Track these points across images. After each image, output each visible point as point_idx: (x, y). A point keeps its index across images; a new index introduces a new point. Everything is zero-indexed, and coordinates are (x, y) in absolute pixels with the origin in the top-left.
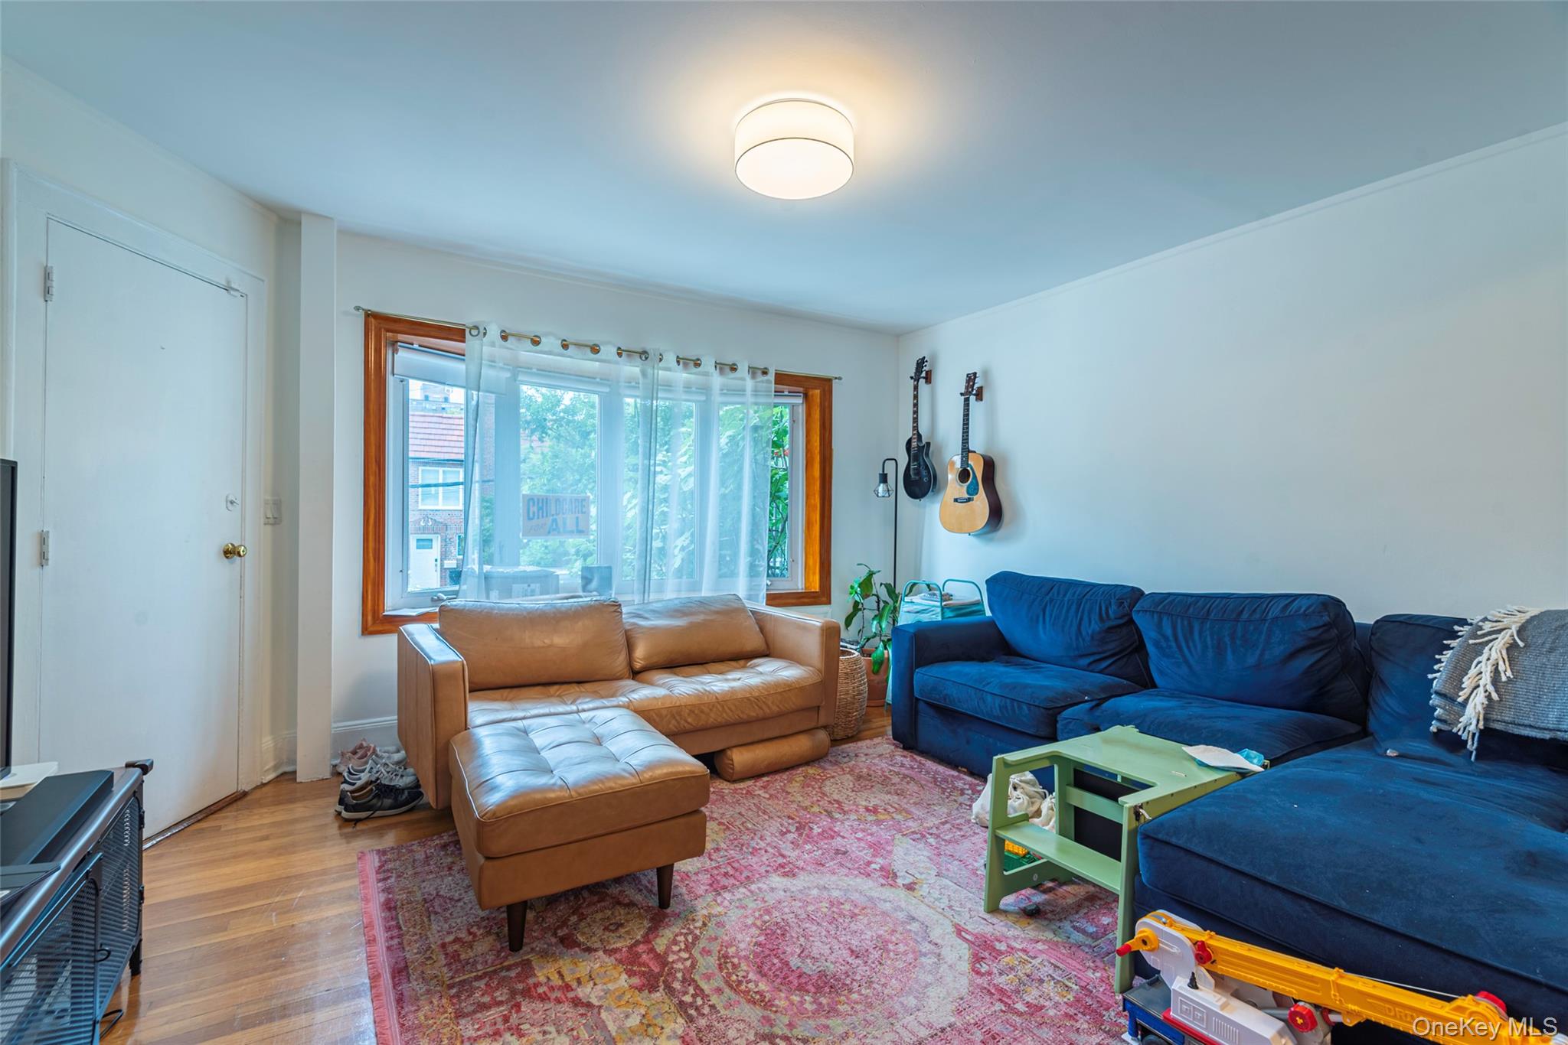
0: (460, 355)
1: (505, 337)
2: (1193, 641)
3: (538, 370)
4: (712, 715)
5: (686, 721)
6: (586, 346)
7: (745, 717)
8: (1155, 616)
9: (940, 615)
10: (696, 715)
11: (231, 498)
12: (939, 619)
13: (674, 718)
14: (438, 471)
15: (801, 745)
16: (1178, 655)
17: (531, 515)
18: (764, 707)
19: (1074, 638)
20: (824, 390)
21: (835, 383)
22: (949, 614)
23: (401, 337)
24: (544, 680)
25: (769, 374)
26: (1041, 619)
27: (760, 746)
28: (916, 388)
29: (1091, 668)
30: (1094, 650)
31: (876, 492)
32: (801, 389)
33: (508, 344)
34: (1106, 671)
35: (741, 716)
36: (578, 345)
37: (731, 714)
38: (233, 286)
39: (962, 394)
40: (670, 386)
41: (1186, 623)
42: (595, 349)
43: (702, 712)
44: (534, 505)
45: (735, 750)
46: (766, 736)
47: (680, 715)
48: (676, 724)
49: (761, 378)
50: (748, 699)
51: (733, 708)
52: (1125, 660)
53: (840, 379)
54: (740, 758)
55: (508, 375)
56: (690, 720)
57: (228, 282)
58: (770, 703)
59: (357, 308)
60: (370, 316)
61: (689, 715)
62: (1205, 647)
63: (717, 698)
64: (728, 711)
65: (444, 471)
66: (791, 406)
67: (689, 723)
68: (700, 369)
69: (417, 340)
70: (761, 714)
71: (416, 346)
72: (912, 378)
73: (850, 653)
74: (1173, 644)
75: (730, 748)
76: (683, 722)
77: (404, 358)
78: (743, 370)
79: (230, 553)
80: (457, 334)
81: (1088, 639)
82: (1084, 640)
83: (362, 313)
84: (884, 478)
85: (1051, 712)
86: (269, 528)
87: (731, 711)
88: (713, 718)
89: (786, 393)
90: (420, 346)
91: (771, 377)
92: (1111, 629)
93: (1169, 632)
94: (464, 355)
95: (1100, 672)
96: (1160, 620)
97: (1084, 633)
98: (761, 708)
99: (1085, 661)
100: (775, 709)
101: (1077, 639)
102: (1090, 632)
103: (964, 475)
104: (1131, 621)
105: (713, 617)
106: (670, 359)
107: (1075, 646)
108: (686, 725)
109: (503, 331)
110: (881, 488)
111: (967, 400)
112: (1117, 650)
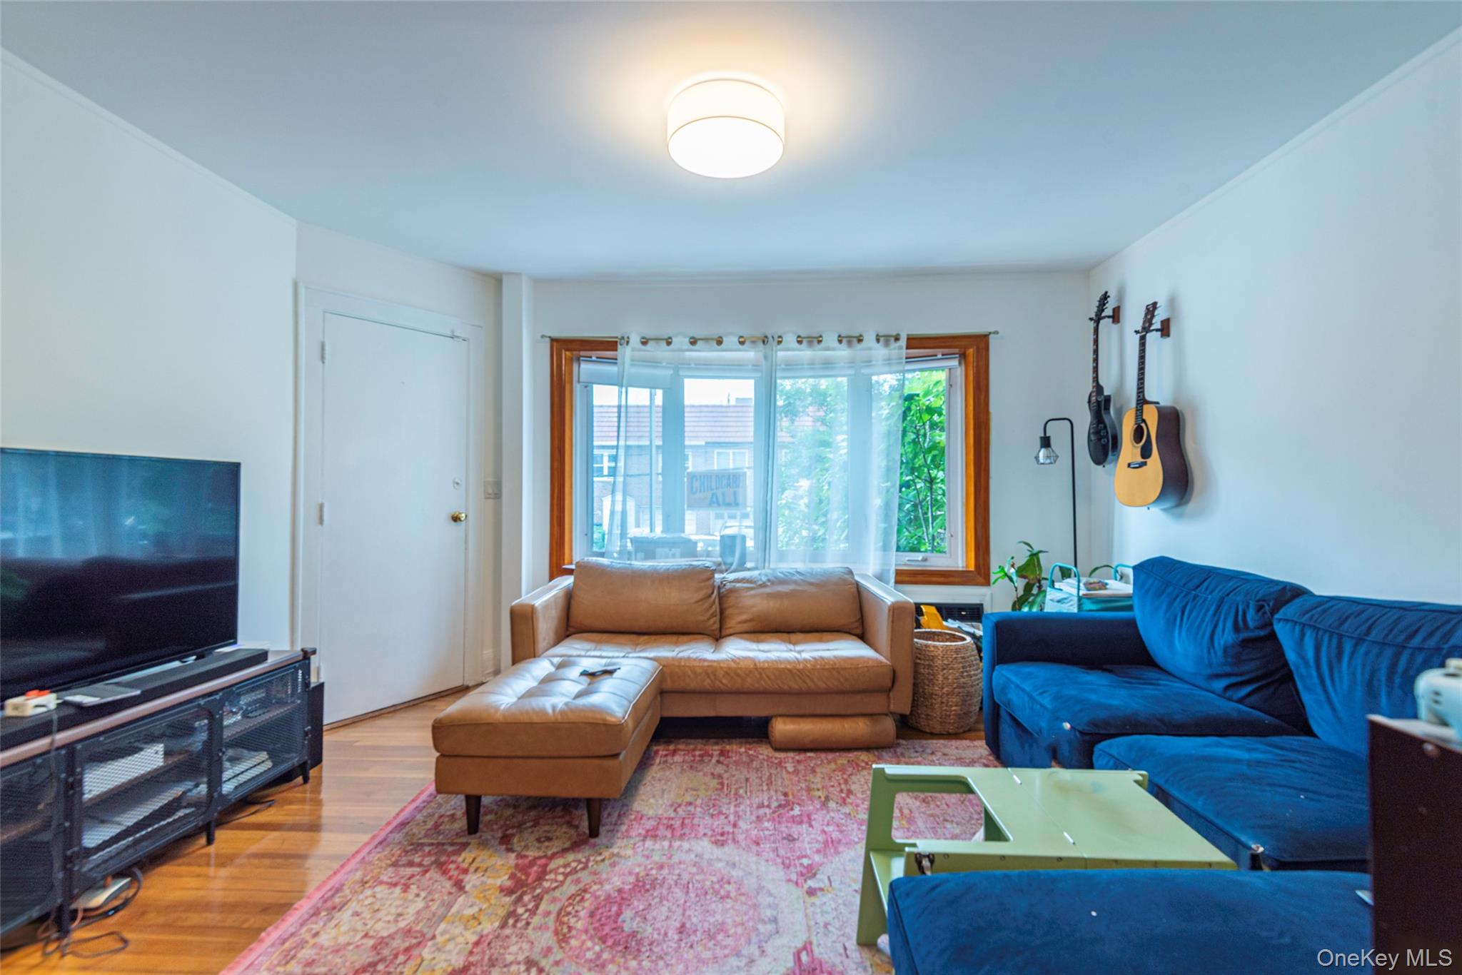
0: (614, 360)
1: (644, 343)
2: (1340, 672)
3: (696, 364)
4: (749, 680)
5: (721, 682)
6: (712, 339)
7: (786, 687)
8: (1298, 628)
9: (1076, 606)
10: (732, 677)
11: (457, 480)
12: (1075, 610)
13: (709, 677)
14: (728, 454)
15: (856, 728)
16: (1319, 689)
17: (694, 490)
18: (808, 681)
19: (1205, 650)
20: (978, 348)
21: (992, 338)
22: (1088, 606)
23: (582, 353)
24: (637, 630)
25: (901, 340)
26: (1179, 619)
27: (809, 720)
28: (1096, 331)
29: (1229, 694)
30: (1228, 669)
31: (1037, 458)
32: (957, 350)
33: (648, 347)
34: (1248, 701)
35: (781, 686)
36: (706, 340)
37: (769, 682)
38: (455, 334)
39: (1137, 332)
40: (832, 363)
41: (1334, 641)
42: (720, 342)
43: (738, 675)
44: (697, 480)
45: (779, 719)
46: (818, 711)
47: (715, 675)
48: (710, 682)
49: (894, 345)
50: (790, 670)
51: (772, 677)
52: (1271, 689)
53: (996, 333)
54: (782, 728)
55: (671, 372)
56: (724, 681)
57: (453, 332)
58: (815, 679)
59: (543, 336)
60: (553, 340)
61: (724, 676)
62: (1353, 682)
63: (755, 665)
64: (767, 679)
65: (734, 453)
66: (947, 370)
67: (723, 684)
68: (822, 345)
69: (594, 355)
70: (804, 687)
71: (594, 358)
72: (1091, 319)
73: (964, 639)
74: (1314, 672)
75: (776, 716)
76: (717, 682)
77: (586, 369)
78: (869, 339)
79: (456, 519)
80: (611, 345)
81: (1220, 653)
82: (1215, 653)
83: (548, 339)
84: (1046, 442)
85: (1087, 738)
86: (491, 502)
87: (770, 679)
88: (749, 683)
89: (940, 356)
90: (597, 358)
91: (903, 342)
92: (1246, 643)
93: (1310, 654)
94: (616, 359)
95: (1240, 701)
96: (1303, 635)
97: (1216, 645)
98: (804, 682)
99: (1220, 684)
100: (822, 685)
101: (1209, 652)
102: (1222, 643)
103: (1139, 433)
104: (1273, 636)
105: (806, 588)
106: (790, 339)
107: (1206, 661)
108: (720, 685)
109: (643, 338)
110: (1042, 453)
111: (1143, 339)
112: (1259, 673)
